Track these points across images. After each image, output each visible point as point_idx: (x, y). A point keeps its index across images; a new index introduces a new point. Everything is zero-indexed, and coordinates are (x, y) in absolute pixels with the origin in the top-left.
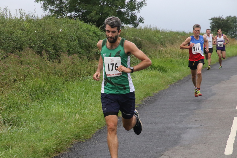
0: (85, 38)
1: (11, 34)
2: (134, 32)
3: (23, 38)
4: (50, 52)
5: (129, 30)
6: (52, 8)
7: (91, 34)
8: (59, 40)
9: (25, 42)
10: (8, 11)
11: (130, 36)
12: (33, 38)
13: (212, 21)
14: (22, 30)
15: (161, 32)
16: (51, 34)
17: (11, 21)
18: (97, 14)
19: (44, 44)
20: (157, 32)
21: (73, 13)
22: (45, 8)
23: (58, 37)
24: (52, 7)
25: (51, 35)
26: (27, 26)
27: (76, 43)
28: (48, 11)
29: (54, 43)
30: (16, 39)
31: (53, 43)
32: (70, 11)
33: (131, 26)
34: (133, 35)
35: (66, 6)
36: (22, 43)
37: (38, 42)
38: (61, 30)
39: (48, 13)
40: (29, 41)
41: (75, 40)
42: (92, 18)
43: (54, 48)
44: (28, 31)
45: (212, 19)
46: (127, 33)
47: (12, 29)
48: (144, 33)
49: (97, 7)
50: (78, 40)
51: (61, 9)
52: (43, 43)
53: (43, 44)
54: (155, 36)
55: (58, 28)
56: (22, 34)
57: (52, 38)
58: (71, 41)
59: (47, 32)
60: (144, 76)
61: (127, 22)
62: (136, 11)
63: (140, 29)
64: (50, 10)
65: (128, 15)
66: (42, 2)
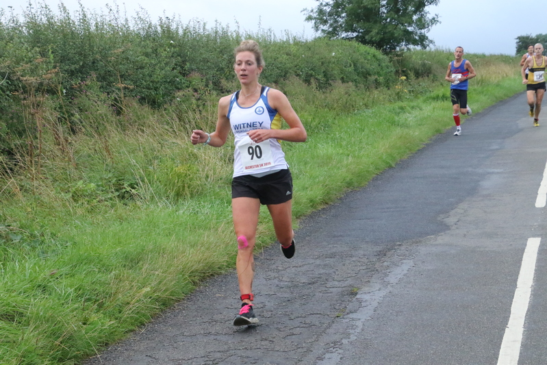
0: (362, 63)
2: (423, 55)
5: (416, 53)
6: (325, 28)
7: (369, 57)
8: (331, 65)
9: (290, 68)
11: (417, 60)
12: (300, 64)
14: (288, 54)
16: (322, 59)
18: (378, 33)
19: (313, 71)
21: (350, 33)
22: (317, 29)
23: (329, 62)
27: (351, 69)
28: (320, 32)
29: (325, 70)
31: (323, 69)
32: (346, 31)
33: (419, 48)
34: (421, 59)
35: (341, 25)
38: (333, 54)
39: (319, 34)
40: (295, 68)
41: (351, 66)
42: (372, 38)
44: (294, 56)
46: (414, 57)
47: (276, 54)
48: (435, 56)
49: (378, 25)
50: (354, 65)
51: (335, 29)
52: (312, 69)
55: (331, 52)
57: (322, 63)
58: (345, 67)
59: (317, 57)
60: (434, 109)
61: (415, 42)
62: (426, 30)
64: (322, 30)
65: (416, 34)
66: (313, 21)
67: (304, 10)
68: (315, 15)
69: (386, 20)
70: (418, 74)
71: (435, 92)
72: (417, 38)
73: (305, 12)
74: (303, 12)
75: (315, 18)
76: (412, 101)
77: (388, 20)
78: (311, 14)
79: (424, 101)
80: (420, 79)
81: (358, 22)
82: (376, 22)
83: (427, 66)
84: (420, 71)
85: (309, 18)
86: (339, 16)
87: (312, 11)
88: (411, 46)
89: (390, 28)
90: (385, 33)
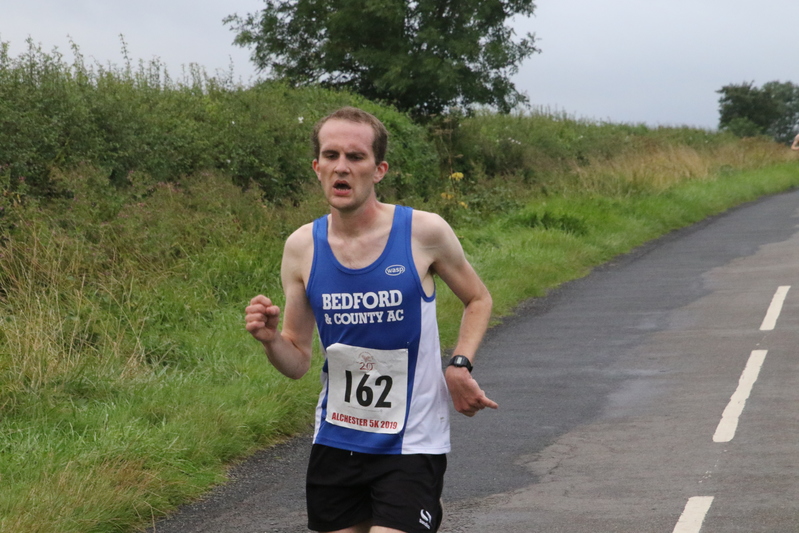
1: (169, 130)
2: (503, 124)
3: (201, 140)
4: (271, 177)
5: (487, 120)
6: (280, 59)
8: (295, 145)
9: (204, 150)
10: (162, 69)
11: (492, 137)
12: (226, 141)
13: (723, 95)
14: (198, 118)
15: (579, 126)
16: (276, 130)
17: (169, 95)
18: (402, 75)
19: (256, 157)
20: (567, 125)
21: (336, 73)
22: (262, 62)
23: (293, 138)
24: (281, 57)
25: (275, 134)
26: (211, 107)
28: (268, 69)
29: (282, 155)
30: (180, 144)
31: (279, 153)
32: (329, 69)
33: (493, 109)
34: (500, 135)
35: (317, 55)
36: (197, 153)
37: (240, 151)
38: (301, 119)
39: (267, 73)
40: (216, 149)
42: (389, 85)
43: (282, 167)
44: (213, 123)
45: (725, 90)
46: (484, 129)
47: (172, 117)
48: (531, 128)
49: (402, 56)
51: (304, 64)
52: (253, 153)
53: (252, 158)
54: (561, 137)
55: (295, 114)
56: (197, 130)
57: (277, 140)
59: (265, 125)
60: (523, 243)
61: (484, 97)
62: (508, 68)
63: (520, 118)
64: (275, 65)
65: (486, 78)
66: (254, 45)
67: (230, 19)
68: (256, 31)
69: (419, 45)
70: (491, 169)
71: (527, 208)
72: (489, 86)
73: (233, 23)
74: (229, 24)
75: (258, 38)
76: (476, 227)
77: (424, 47)
78: (249, 28)
79: (505, 228)
80: (497, 178)
81: (356, 49)
82: (396, 50)
83: (513, 150)
84: (498, 162)
85: (244, 38)
86: (313, 35)
87: (250, 22)
88: (476, 106)
89: (429, 65)
90: (417, 75)
